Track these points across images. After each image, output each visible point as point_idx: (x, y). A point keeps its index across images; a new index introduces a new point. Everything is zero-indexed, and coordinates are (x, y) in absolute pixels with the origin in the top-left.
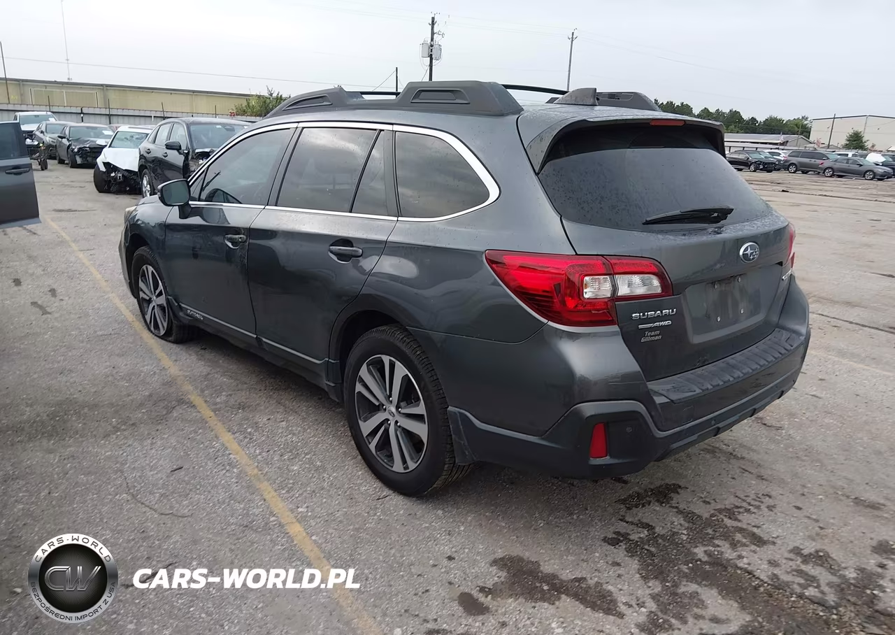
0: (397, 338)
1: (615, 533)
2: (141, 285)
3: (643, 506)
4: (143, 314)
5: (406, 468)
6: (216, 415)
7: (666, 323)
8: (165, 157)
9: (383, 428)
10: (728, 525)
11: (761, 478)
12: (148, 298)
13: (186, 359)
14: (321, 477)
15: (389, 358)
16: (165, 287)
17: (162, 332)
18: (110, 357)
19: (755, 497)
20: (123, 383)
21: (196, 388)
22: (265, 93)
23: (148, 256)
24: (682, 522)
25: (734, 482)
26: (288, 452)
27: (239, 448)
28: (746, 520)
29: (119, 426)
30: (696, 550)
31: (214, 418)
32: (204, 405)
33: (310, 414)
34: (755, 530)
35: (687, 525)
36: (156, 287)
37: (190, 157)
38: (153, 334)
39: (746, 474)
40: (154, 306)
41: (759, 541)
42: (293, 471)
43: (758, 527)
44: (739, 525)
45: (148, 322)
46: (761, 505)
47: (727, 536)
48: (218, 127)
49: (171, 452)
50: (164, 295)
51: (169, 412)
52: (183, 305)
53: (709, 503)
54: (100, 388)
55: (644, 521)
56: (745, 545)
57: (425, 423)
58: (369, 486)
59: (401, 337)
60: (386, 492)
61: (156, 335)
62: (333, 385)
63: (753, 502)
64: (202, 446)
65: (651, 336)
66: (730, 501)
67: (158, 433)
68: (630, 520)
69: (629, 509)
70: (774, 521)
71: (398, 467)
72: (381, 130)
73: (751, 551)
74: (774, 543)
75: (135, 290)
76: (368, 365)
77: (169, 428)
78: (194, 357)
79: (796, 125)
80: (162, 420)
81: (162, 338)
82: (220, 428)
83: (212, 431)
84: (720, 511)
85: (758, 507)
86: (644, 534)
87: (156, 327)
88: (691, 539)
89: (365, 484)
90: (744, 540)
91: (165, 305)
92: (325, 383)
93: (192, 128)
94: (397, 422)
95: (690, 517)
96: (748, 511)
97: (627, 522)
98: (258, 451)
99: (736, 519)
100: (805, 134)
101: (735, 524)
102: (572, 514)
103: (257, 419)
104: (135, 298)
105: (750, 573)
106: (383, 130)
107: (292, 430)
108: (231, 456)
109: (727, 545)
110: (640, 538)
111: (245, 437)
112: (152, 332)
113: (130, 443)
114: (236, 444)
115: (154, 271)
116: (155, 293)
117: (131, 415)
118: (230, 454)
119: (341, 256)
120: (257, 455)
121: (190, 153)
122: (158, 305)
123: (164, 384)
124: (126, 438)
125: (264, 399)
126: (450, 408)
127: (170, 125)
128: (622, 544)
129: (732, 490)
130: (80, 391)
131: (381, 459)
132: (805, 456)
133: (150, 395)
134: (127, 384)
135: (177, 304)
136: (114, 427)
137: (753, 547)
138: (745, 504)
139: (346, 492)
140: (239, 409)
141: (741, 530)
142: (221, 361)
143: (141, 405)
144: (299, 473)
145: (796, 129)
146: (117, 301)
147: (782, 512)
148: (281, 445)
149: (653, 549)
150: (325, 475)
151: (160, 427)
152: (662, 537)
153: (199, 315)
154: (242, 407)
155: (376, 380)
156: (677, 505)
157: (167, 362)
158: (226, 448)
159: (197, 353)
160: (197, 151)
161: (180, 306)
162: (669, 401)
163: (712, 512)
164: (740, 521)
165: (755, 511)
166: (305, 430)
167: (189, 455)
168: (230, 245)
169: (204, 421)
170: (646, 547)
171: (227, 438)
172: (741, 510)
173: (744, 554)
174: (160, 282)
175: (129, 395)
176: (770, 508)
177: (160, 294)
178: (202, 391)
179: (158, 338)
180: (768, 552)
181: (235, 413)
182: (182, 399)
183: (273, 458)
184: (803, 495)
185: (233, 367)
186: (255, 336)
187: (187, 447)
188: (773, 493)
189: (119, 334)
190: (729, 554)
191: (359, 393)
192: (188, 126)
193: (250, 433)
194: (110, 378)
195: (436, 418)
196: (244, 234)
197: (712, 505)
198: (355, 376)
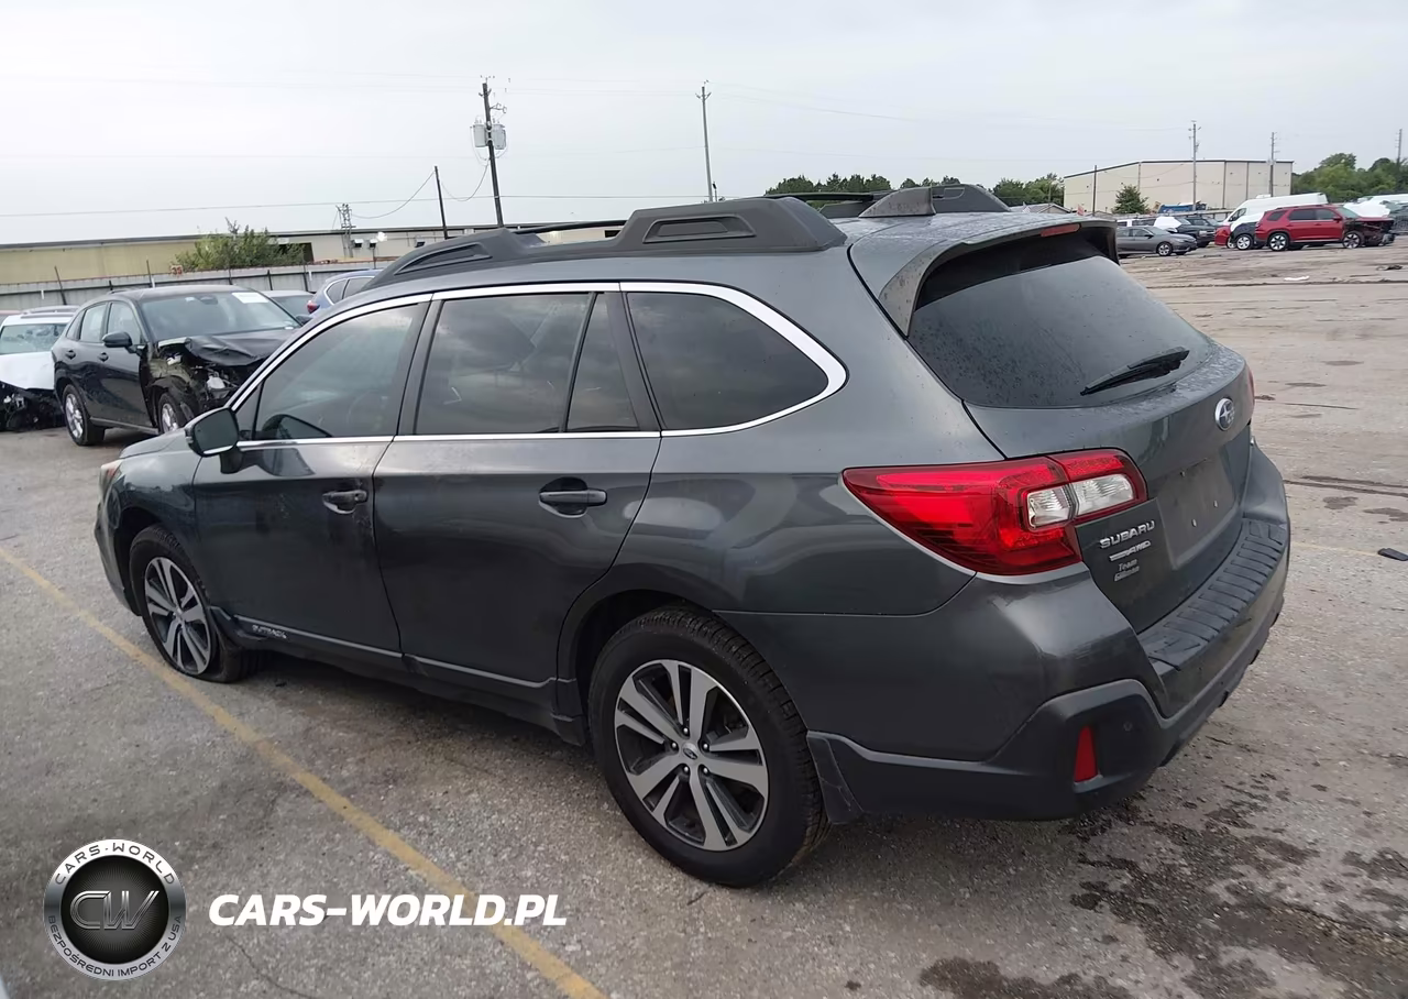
0: (690, 629)
1: (1083, 886)
2: (150, 591)
3: (1103, 831)
4: (158, 642)
5: (731, 841)
6: (352, 801)
7: (1143, 545)
8: (104, 360)
9: (676, 781)
10: (1239, 837)
11: (1245, 749)
12: (166, 614)
13: (259, 709)
14: (579, 880)
15: (676, 663)
16: (201, 592)
17: (201, 668)
18: (123, 727)
19: (1253, 783)
20: (165, 772)
21: (297, 758)
22: (225, 230)
23: (162, 542)
24: (1172, 846)
25: (1211, 764)
26: (505, 847)
27: (420, 857)
28: (1260, 822)
29: (191, 853)
30: (1213, 889)
31: (351, 807)
32: (325, 786)
33: (511, 771)
34: (1280, 837)
35: (1180, 849)
36: (181, 590)
37: (150, 355)
38: (183, 672)
39: (1222, 747)
40: (180, 626)
41: (1294, 854)
42: (528, 879)
43: (1281, 831)
44: (1253, 832)
45: (171, 653)
46: (1267, 793)
47: (1245, 856)
48: (189, 299)
49: (302, 884)
50: (200, 604)
51: (269, 811)
52: (241, 618)
53: (1192, 806)
54: (129, 788)
55: (1118, 855)
56: (1276, 865)
57: (761, 763)
58: (667, 883)
59: (697, 626)
60: (697, 887)
61: (188, 675)
62: (569, 720)
63: (1254, 791)
64: (352, 863)
65: (1127, 570)
66: (1222, 798)
67: (265, 853)
68: (1095, 859)
69: (1085, 840)
70: (1299, 816)
71: (714, 841)
72: (598, 293)
73: (1290, 872)
74: (1316, 853)
75: (136, 602)
76: (635, 679)
77: (280, 839)
78: (271, 703)
79: (1041, 189)
80: (261, 828)
81: (202, 677)
82: (369, 824)
83: (357, 831)
84: (1216, 815)
85: (1265, 799)
86: (1127, 878)
87: (188, 658)
88: (1197, 872)
89: (656, 879)
90: (1273, 857)
91: (204, 621)
92: (550, 718)
93: (145, 306)
94: (702, 767)
95: (1179, 834)
96: (1254, 807)
97: (1093, 864)
98: (452, 855)
99: (1245, 825)
100: (1055, 199)
101: (1248, 832)
102: (1003, 867)
103: (425, 795)
104: (137, 613)
105: (1306, 910)
106: (602, 292)
107: (493, 806)
108: (410, 872)
109: (1254, 872)
110: (1124, 886)
111: (420, 834)
112: (179, 670)
113: (225, 882)
114: (410, 850)
115: (176, 567)
116: (180, 603)
117: (204, 829)
118: (407, 869)
119: (564, 506)
120: (454, 863)
121: (150, 349)
122: (186, 623)
123: (238, 762)
124: (212, 873)
125: (423, 758)
126: (811, 734)
127: (103, 307)
128: (1102, 903)
129: (1216, 777)
130: (95, 800)
131: (679, 833)
132: (1289, 701)
133: (223, 787)
134: (174, 773)
135: (229, 618)
136: (182, 858)
137: (1291, 866)
138: (1246, 798)
139: (631, 901)
140: (387, 782)
141: (1260, 841)
142: (320, 702)
143: (214, 808)
144: (538, 882)
145: (1043, 195)
146: (93, 622)
147: (1302, 800)
148: (486, 836)
149: (1152, 902)
150: (584, 877)
151: (264, 842)
152: (1154, 876)
153: (277, 631)
154: (392, 779)
155: (655, 704)
156: (1151, 819)
157: (226, 719)
158: (396, 860)
159: (272, 694)
160: (161, 344)
161: (236, 620)
162: (1170, 668)
163: (1206, 819)
164: (1251, 827)
165: (1264, 805)
166: (516, 802)
167: (336, 884)
168: (334, 508)
169: (336, 818)
170: (1141, 900)
171: (388, 839)
172: (1244, 808)
173: (1283, 879)
174: (189, 584)
175: (186, 793)
176: (1284, 795)
177: (192, 603)
178: (311, 762)
179: (195, 680)
180: (1313, 871)
181: (383, 791)
182: (282, 783)
183: (483, 863)
184: (1317, 764)
185: (345, 708)
186: (400, 655)
187: (327, 870)
188: (1274, 771)
189: (121, 682)
190: (1264, 886)
191: (623, 728)
192: (138, 304)
193: (425, 825)
194: (140, 767)
195: (784, 753)
196: (361, 488)
197: (1200, 808)
198: (611, 699)
